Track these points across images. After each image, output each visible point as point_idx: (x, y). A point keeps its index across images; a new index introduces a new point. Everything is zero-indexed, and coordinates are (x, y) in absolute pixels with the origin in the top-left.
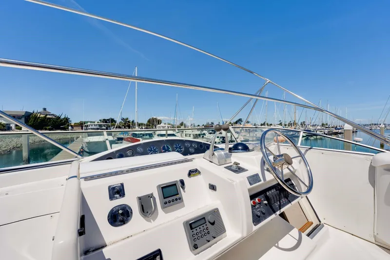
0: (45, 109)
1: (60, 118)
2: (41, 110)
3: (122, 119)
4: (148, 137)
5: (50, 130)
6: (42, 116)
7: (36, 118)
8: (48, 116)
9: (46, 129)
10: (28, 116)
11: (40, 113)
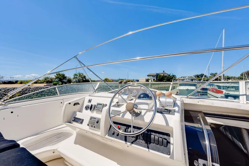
0: (164, 71)
1: (170, 75)
2: (162, 72)
3: (211, 74)
4: (234, 89)
5: (165, 81)
6: (162, 75)
7: (160, 76)
8: (165, 75)
9: (164, 81)
10: (157, 75)
11: (162, 73)
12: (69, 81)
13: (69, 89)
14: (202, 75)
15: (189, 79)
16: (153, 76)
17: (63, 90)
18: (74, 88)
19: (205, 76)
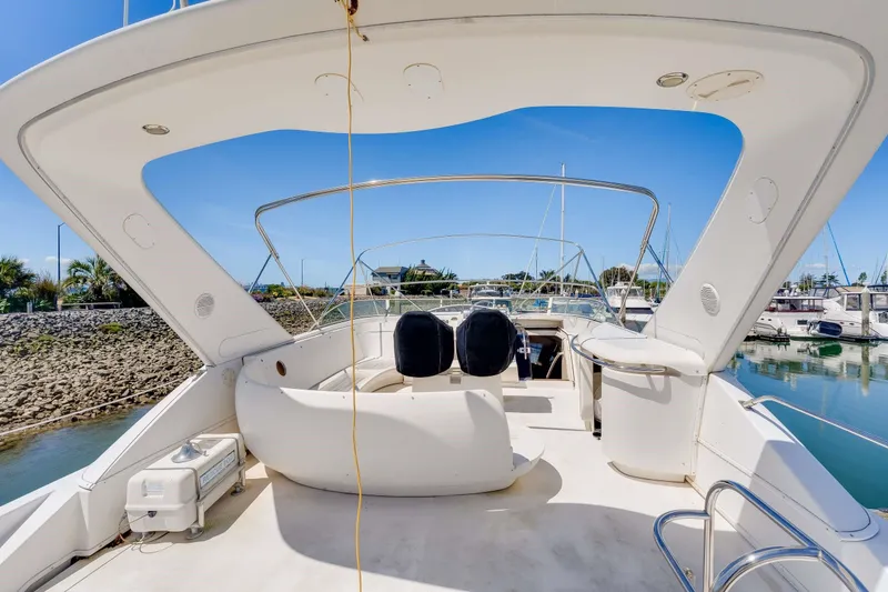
0: (423, 261)
1: (441, 274)
2: (418, 263)
3: (541, 274)
5: (429, 294)
6: (420, 273)
7: (413, 276)
8: (427, 273)
9: (426, 292)
10: (404, 274)
11: (418, 268)
12: (47, 294)
13: (63, 328)
14: (521, 276)
15: (492, 288)
16: (390, 276)
17: (30, 335)
18: (87, 322)
19: (529, 278)
